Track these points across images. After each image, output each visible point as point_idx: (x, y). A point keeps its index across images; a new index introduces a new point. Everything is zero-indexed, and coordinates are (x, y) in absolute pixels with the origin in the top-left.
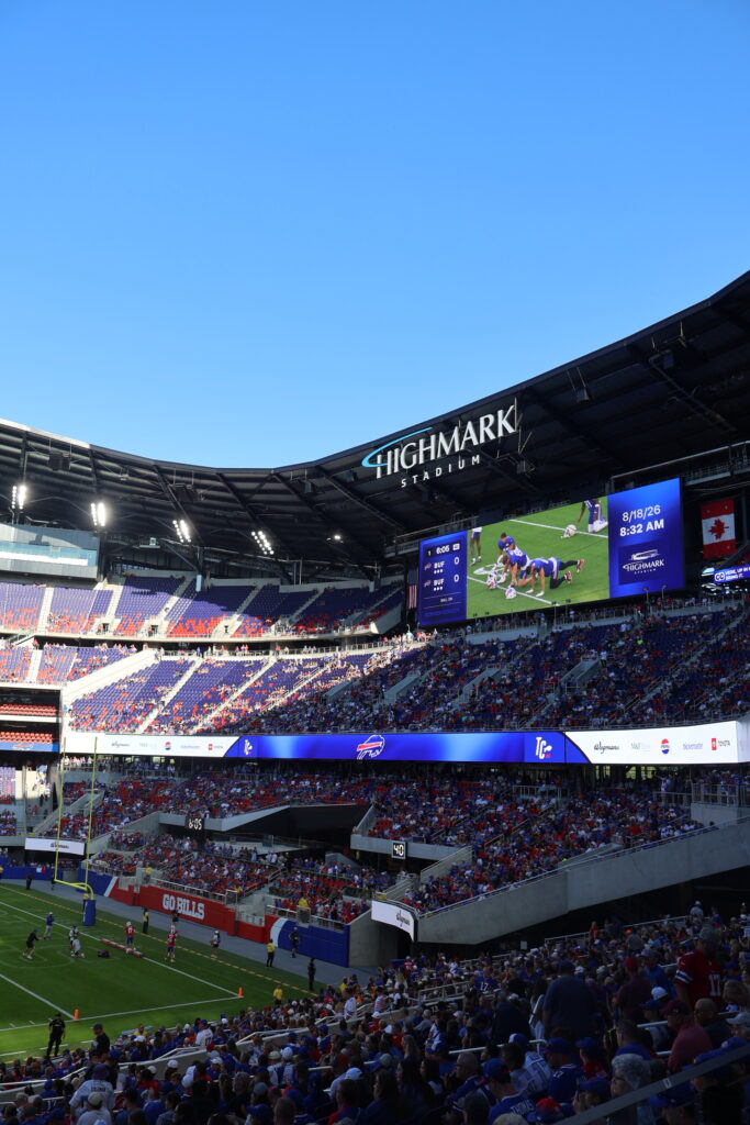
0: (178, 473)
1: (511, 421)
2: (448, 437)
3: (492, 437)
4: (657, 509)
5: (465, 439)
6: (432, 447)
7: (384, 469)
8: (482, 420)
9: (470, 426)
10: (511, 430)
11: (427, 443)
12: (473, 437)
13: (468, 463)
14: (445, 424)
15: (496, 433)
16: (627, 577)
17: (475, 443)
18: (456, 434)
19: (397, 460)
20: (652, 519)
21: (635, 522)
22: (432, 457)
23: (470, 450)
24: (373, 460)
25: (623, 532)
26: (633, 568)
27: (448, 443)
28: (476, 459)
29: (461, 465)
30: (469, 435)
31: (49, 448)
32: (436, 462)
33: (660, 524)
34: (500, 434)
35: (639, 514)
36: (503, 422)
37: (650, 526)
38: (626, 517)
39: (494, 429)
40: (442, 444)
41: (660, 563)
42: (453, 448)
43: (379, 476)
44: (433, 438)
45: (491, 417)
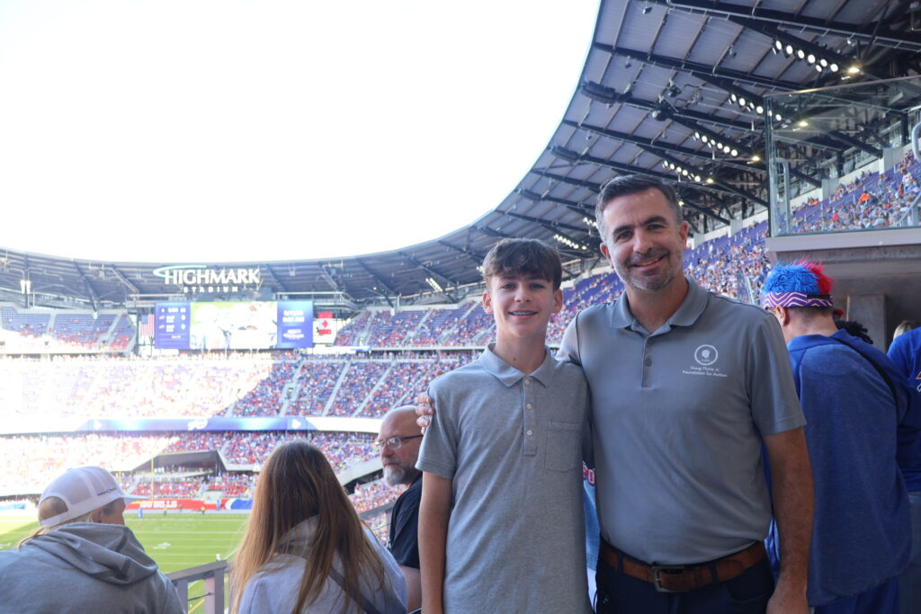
0: (93, 265)
1: (257, 277)
2: (218, 274)
3: (246, 281)
5: (229, 278)
6: (207, 276)
7: (171, 280)
9: (231, 272)
10: (257, 281)
11: (203, 273)
12: (234, 278)
13: (230, 290)
14: (218, 268)
15: (248, 280)
16: (285, 340)
18: (222, 273)
19: (181, 278)
23: (231, 284)
24: (163, 273)
27: (217, 277)
28: (236, 289)
29: (226, 290)
30: (231, 276)
34: (251, 281)
36: (252, 276)
39: (247, 277)
40: (213, 276)
41: (302, 336)
42: (220, 280)
43: (166, 282)
44: (207, 271)
45: (244, 271)
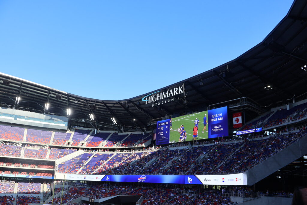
0: (91, 101)
1: (182, 89)
2: (165, 93)
3: (177, 94)
4: (221, 115)
5: (170, 94)
6: (161, 96)
7: (148, 102)
8: (174, 89)
9: (171, 91)
10: (182, 92)
11: (160, 95)
12: (172, 93)
13: (171, 100)
14: (165, 90)
15: (178, 93)
16: (213, 133)
17: (172, 95)
18: (167, 93)
19: (151, 99)
20: (220, 117)
21: (215, 118)
22: (161, 99)
23: (171, 97)
24: (145, 99)
25: (212, 120)
26: (215, 130)
27: (165, 95)
28: (173, 100)
29: (169, 101)
30: (171, 93)
31: (56, 93)
32: (162, 100)
33: (222, 119)
34: (179, 93)
35: (216, 116)
36: (180, 90)
37: (219, 119)
38: (213, 116)
39: (178, 91)
40: (164, 95)
41: (222, 129)
42: (166, 96)
43: (146, 103)
44: (161, 93)
45: (177, 88)
